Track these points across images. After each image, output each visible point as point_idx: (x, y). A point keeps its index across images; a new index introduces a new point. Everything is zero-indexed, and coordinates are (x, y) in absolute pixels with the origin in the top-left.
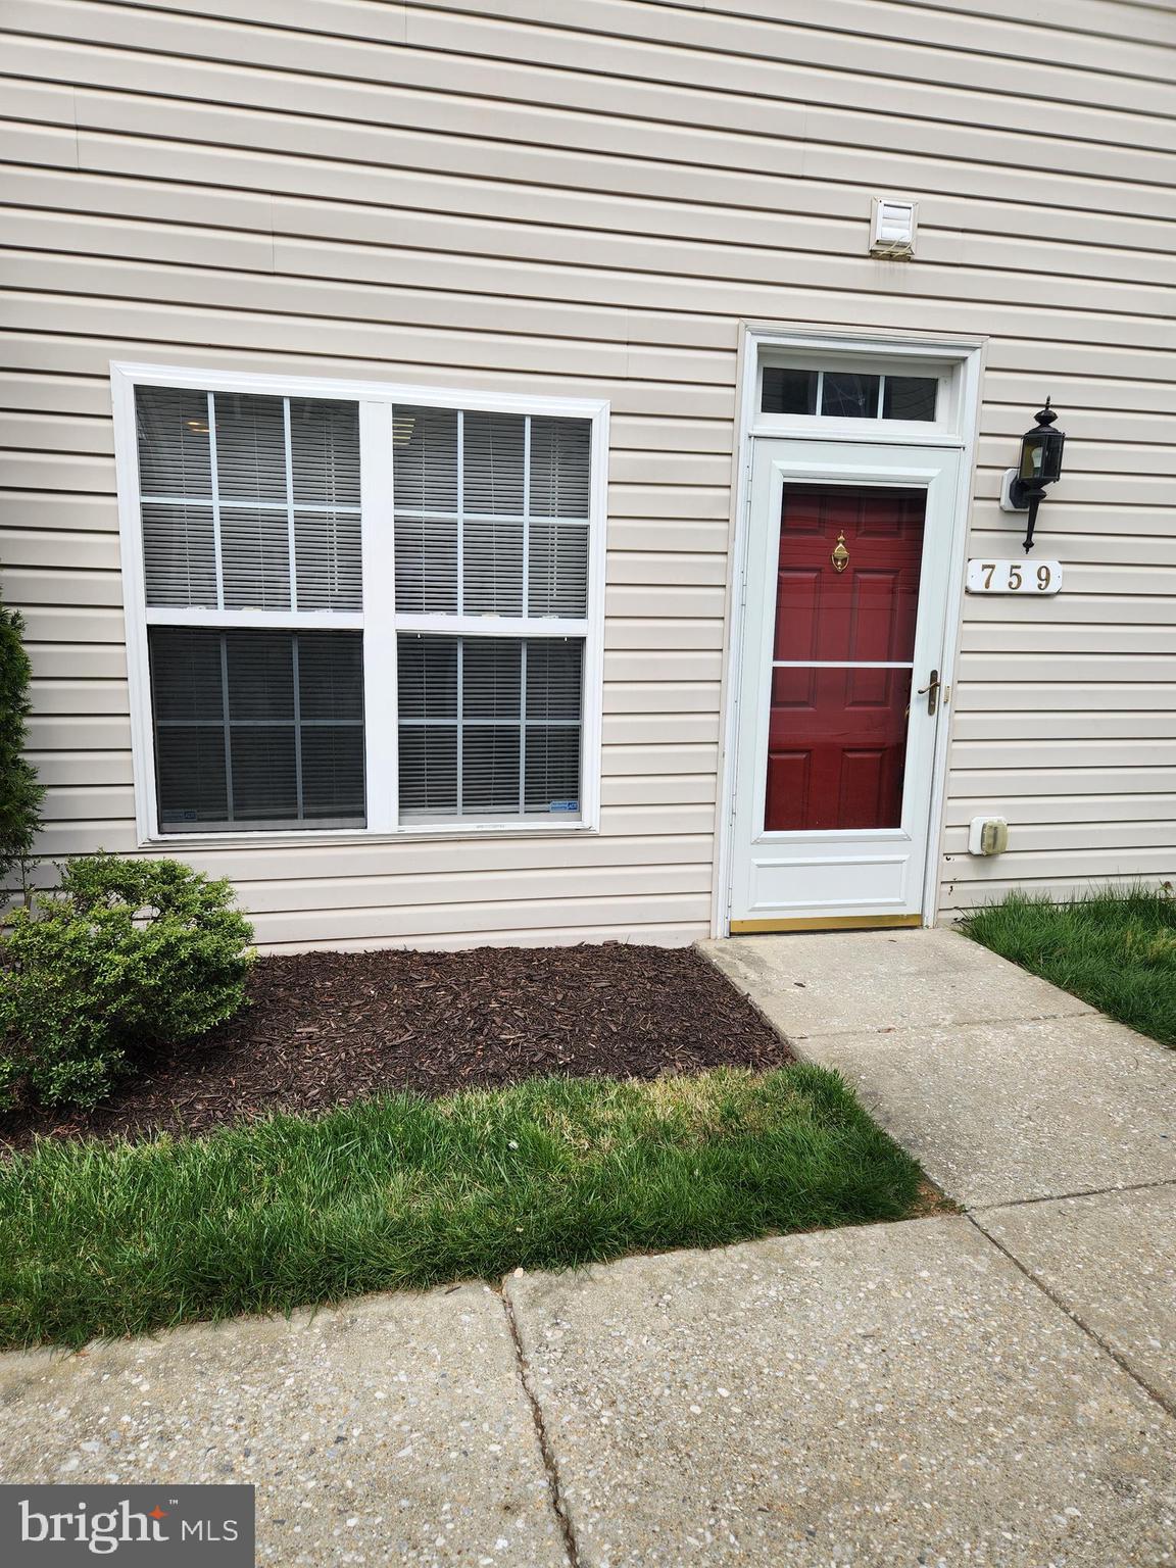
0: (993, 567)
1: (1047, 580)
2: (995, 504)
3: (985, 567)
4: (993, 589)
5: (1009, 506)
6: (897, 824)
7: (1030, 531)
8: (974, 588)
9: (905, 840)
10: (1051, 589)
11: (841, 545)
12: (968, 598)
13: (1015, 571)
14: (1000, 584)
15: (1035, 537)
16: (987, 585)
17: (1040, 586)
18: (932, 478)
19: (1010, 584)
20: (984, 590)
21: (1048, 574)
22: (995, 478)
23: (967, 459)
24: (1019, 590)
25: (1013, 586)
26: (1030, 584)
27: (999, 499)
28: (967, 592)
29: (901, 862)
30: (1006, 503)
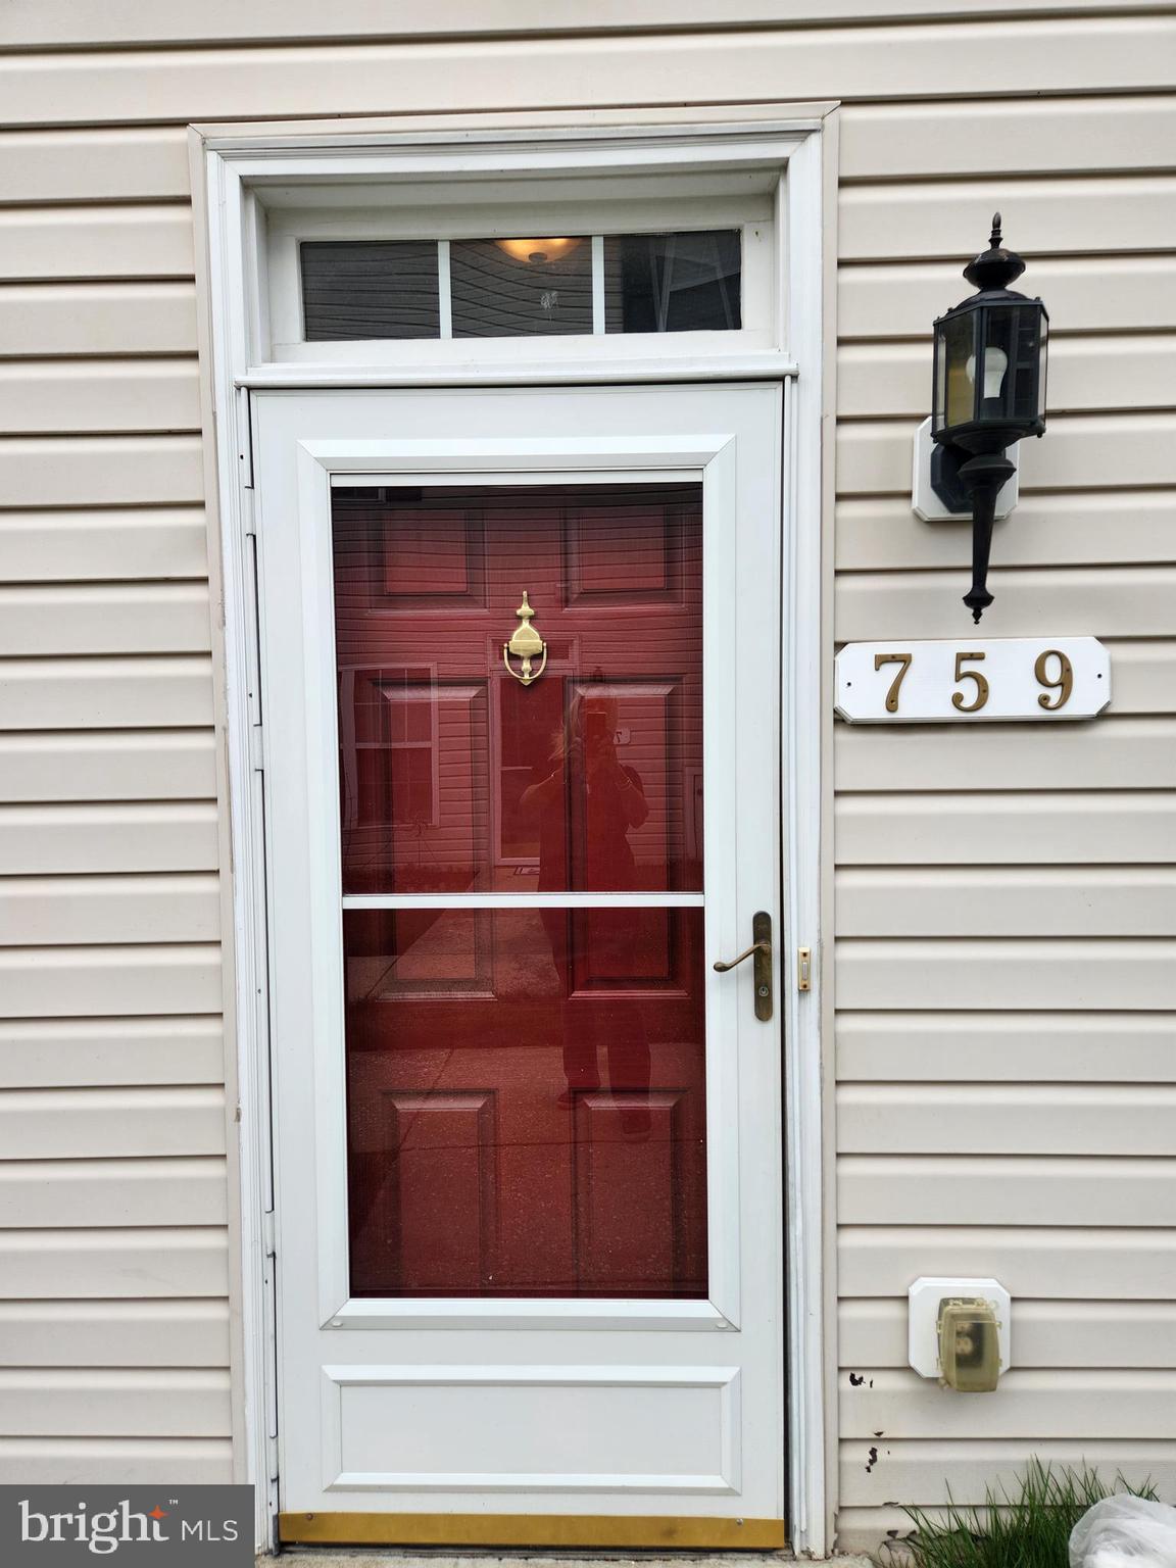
0: (905, 660)
1: (1065, 683)
2: (898, 508)
3: (881, 661)
4: (907, 711)
5: (935, 508)
6: (698, 1289)
7: (980, 568)
8: (854, 713)
9: (722, 1330)
10: (1073, 709)
11: (525, 624)
12: (846, 737)
13: (966, 667)
14: (926, 698)
15: (993, 582)
16: (892, 703)
17: (1043, 701)
18: (712, 455)
19: (957, 699)
20: (880, 713)
21: (1066, 670)
22: (891, 444)
23: (808, 404)
24: (987, 713)
25: (966, 704)
26: (1015, 697)
27: (908, 495)
28: (840, 720)
29: (718, 1385)
30: (927, 502)
